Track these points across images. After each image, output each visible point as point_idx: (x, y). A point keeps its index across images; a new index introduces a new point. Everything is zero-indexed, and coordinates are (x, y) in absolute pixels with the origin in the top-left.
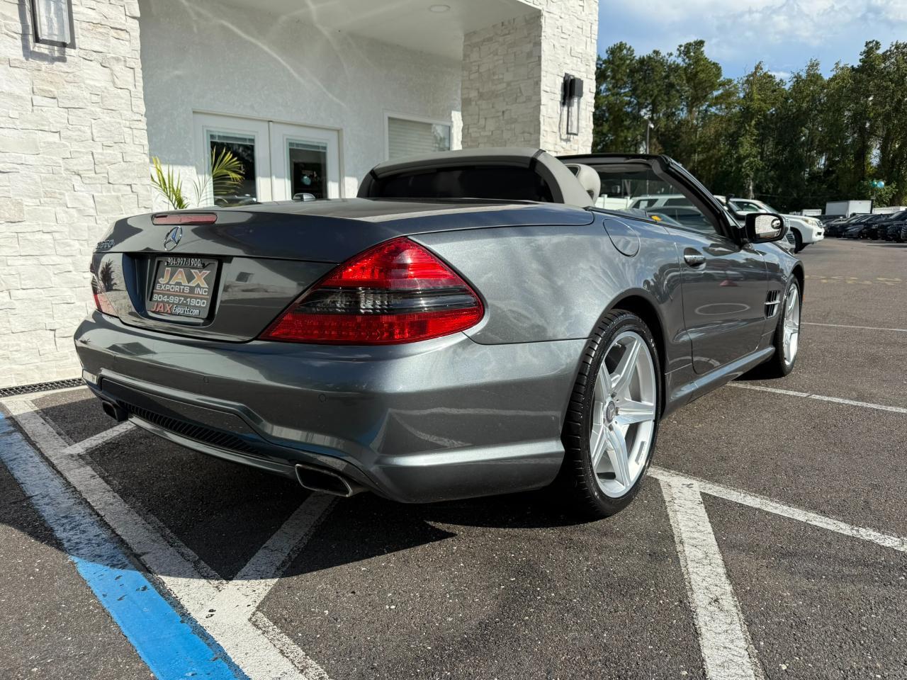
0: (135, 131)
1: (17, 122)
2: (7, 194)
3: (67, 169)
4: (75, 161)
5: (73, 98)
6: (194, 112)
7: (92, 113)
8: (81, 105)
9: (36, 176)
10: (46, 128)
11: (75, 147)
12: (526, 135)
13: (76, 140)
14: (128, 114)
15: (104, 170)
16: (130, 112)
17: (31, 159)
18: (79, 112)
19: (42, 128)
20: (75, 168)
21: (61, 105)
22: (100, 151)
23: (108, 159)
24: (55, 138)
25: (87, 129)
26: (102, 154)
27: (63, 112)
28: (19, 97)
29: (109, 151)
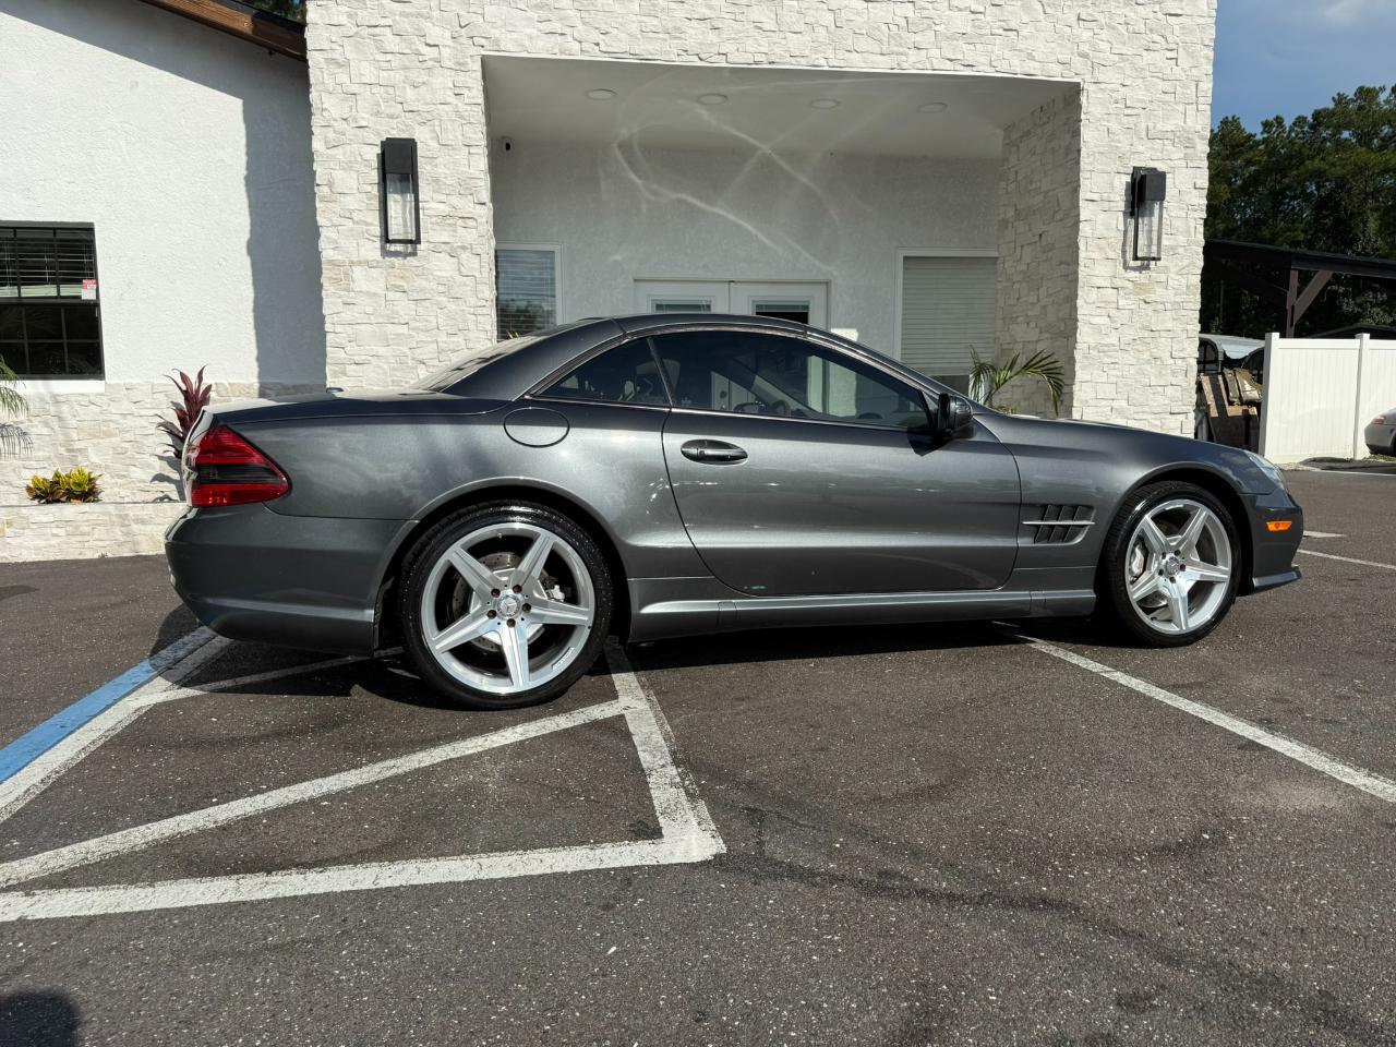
0: (479, 317)
1: (372, 317)
2: (360, 384)
3: (413, 359)
4: (419, 351)
5: (421, 291)
6: (635, 280)
7: (438, 303)
8: (428, 296)
9: (385, 366)
10: (396, 321)
11: (422, 337)
12: (1063, 266)
13: (422, 331)
14: (473, 301)
15: (447, 358)
16: (475, 299)
17: (382, 351)
18: (427, 304)
19: (392, 321)
20: (420, 357)
21: (411, 298)
22: (445, 339)
23: (451, 347)
24: (404, 330)
25: (432, 319)
26: (445, 342)
27: (412, 305)
28: (375, 294)
29: (454, 339)
